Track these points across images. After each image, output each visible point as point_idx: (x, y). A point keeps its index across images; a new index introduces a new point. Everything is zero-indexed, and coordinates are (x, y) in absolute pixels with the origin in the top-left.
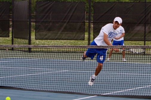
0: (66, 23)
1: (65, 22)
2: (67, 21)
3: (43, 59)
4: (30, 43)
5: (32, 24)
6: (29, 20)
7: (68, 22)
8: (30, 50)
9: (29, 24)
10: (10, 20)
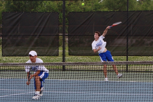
0: (37, 37)
3: (14, 78)
7: (40, 35)
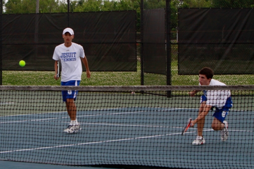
1: (230, 43)
2: (233, 42)
4: (169, 82)
5: (172, 47)
6: (167, 41)
8: (169, 95)
9: (167, 47)
10: (138, 41)
